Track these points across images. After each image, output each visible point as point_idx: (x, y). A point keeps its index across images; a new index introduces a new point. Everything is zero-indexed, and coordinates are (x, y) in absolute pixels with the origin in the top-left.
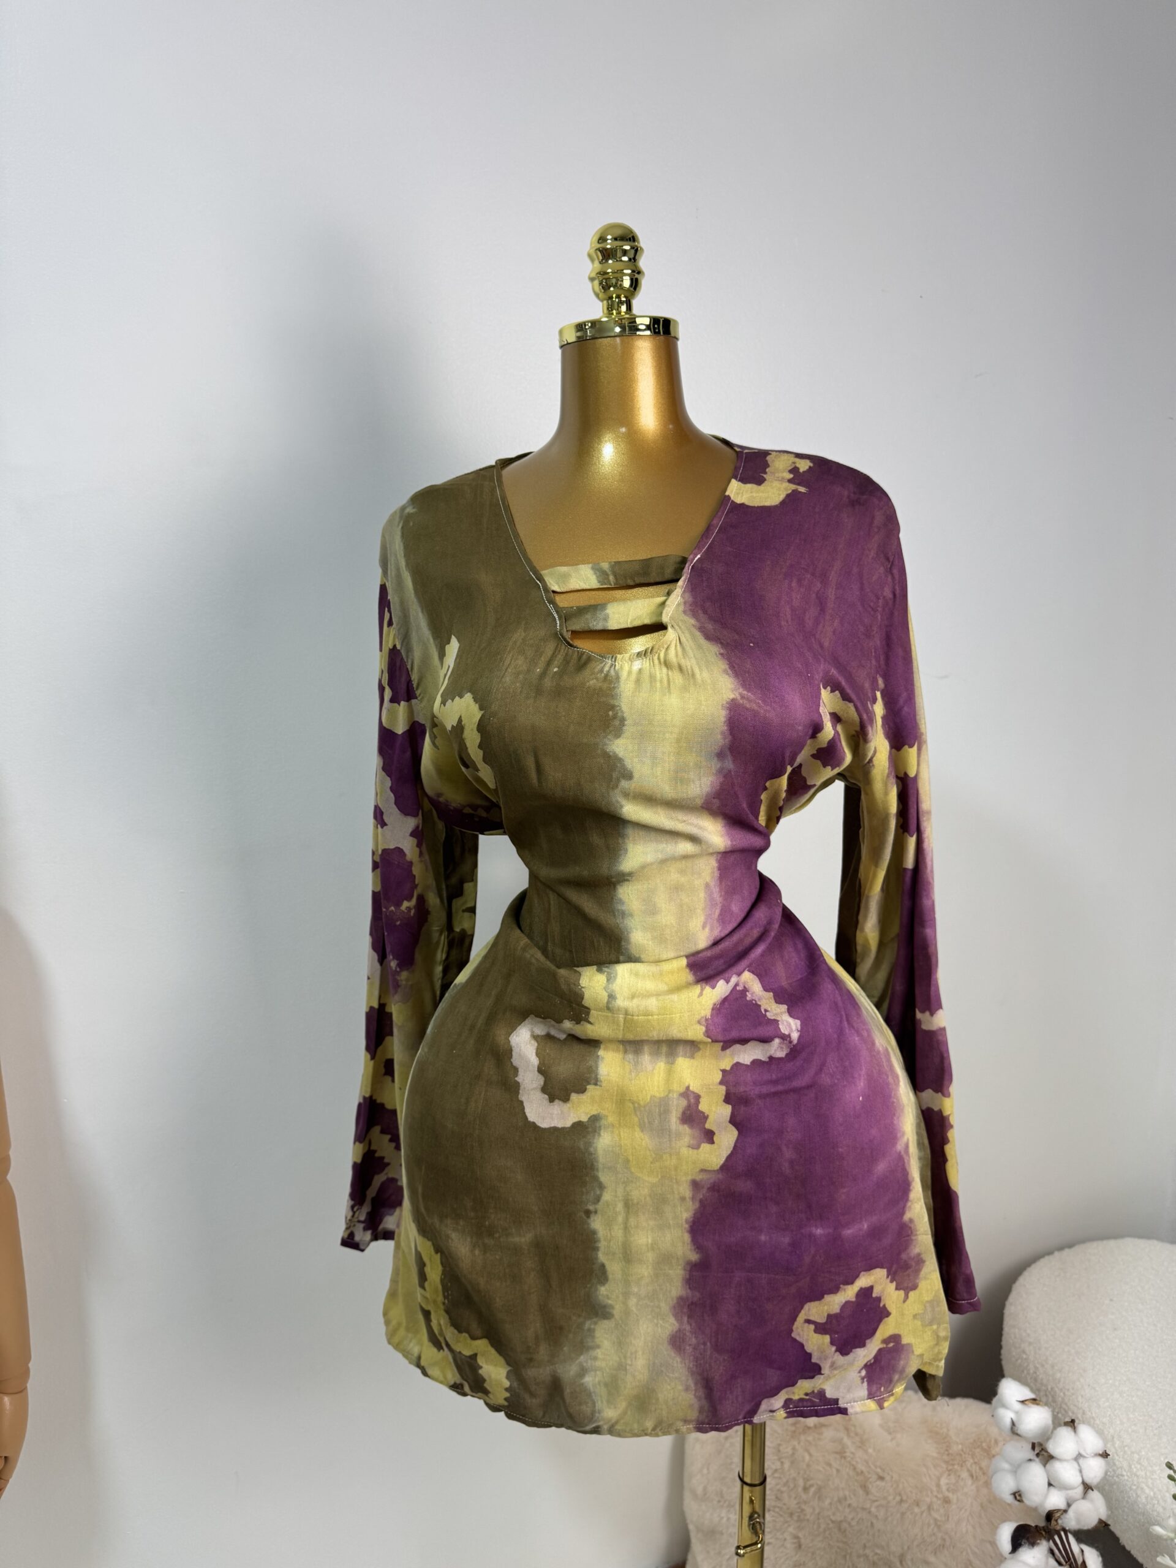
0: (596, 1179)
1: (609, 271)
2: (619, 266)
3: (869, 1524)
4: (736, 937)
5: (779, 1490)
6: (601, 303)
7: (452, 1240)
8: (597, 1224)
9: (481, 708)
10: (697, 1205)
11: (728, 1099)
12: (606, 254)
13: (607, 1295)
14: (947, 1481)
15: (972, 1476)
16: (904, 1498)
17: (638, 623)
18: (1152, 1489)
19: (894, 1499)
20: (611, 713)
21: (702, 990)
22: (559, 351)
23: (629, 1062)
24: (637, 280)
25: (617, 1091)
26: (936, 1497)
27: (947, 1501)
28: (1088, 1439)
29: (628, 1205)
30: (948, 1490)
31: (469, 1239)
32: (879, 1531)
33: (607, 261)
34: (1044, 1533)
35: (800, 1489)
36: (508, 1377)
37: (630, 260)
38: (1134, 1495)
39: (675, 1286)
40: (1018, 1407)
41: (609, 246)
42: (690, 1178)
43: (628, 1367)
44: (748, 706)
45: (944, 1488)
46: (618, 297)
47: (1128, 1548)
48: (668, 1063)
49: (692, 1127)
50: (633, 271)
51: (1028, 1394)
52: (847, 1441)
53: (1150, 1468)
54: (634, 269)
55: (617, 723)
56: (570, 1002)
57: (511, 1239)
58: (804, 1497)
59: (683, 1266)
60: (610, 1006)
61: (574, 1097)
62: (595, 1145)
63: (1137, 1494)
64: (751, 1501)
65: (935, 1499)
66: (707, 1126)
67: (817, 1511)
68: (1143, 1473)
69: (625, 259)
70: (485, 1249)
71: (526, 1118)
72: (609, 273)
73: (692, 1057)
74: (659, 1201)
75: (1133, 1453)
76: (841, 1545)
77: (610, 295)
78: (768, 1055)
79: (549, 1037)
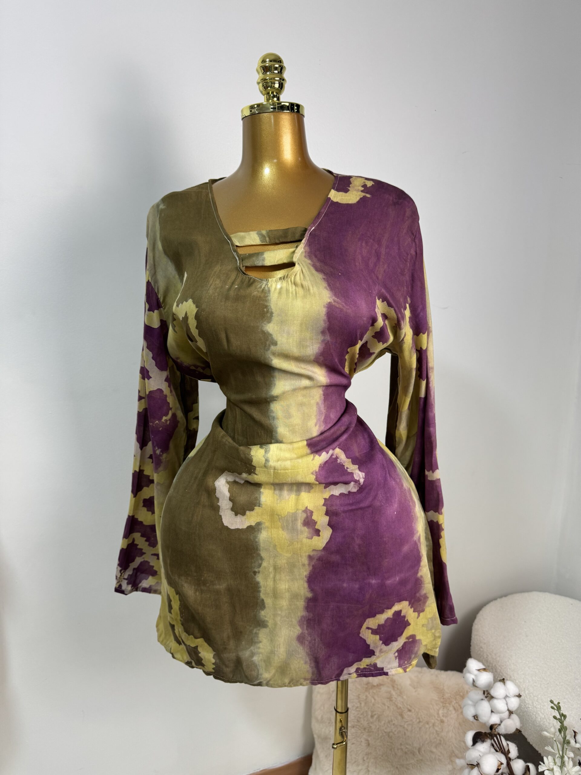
0: (259, 555)
2: (272, 76)
3: (403, 733)
4: (332, 431)
5: (358, 717)
6: (263, 97)
7: (184, 587)
8: (259, 578)
9: (197, 307)
10: (311, 568)
11: (327, 513)
12: (265, 69)
13: (265, 615)
14: (442, 712)
15: (455, 709)
16: (421, 720)
17: (280, 262)
18: (543, 714)
19: (416, 721)
20: (265, 310)
21: (314, 457)
22: (241, 122)
23: (277, 495)
24: (282, 83)
25: (270, 509)
26: (437, 719)
27: (442, 721)
28: (511, 688)
29: (276, 568)
30: (443, 716)
31: (193, 587)
32: (408, 736)
33: (266, 73)
34: (489, 736)
35: (369, 716)
36: (214, 658)
37: (279, 72)
38: (535, 717)
39: (300, 611)
40: (477, 672)
41: (267, 65)
42: (307, 554)
43: (276, 652)
44: (337, 306)
45: (441, 715)
46: (272, 93)
47: (531, 743)
48: (296, 495)
49: (308, 528)
50: (280, 79)
51: (481, 666)
52: (393, 693)
53: (543, 704)
54: (281, 77)
55: (269, 315)
56: (245, 463)
57: (215, 587)
58: (371, 720)
59: (304, 600)
60: (266, 465)
61: (248, 513)
62: (258, 538)
63: (536, 717)
64: (341, 721)
65: (436, 721)
66: (316, 527)
67: (378, 727)
68: (539, 706)
69: (276, 72)
70: (202, 592)
71: (223, 524)
72: (267, 79)
73: (309, 492)
74: (292, 566)
75: (534, 696)
76: (389, 744)
77: (268, 92)
78: (348, 491)
79: (235, 482)
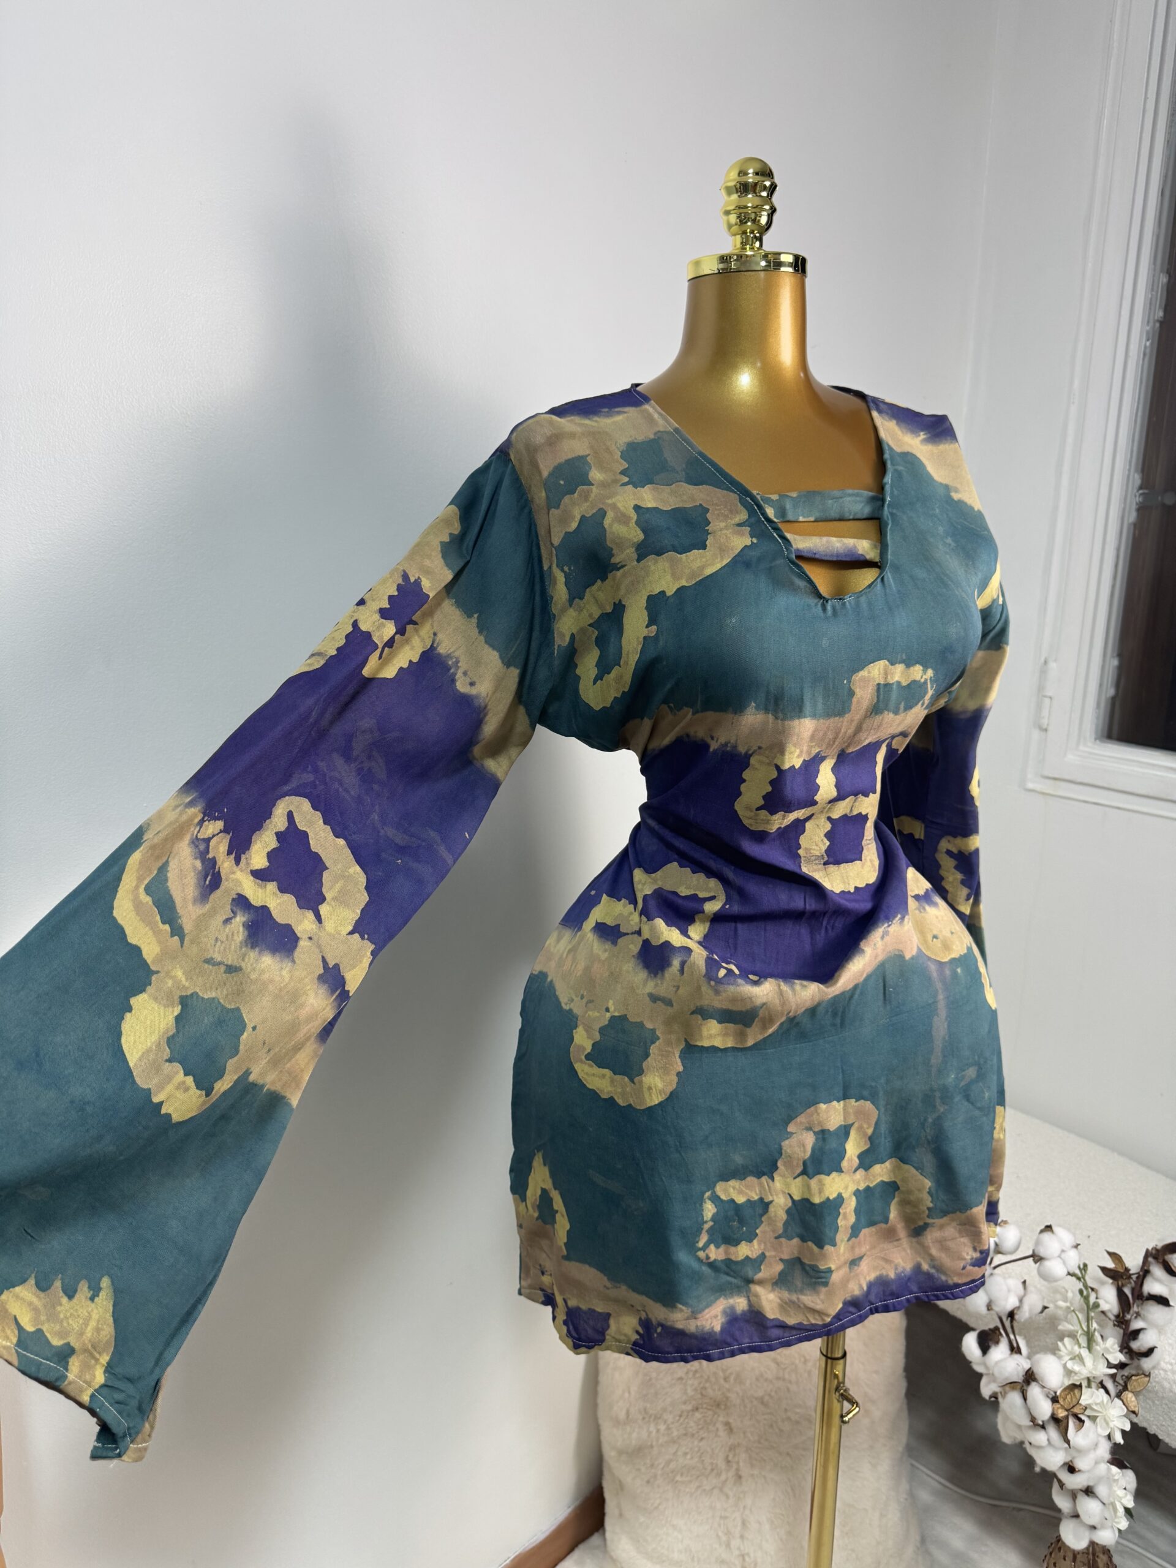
1: (750, 205)
6: (736, 241)
12: (748, 188)
33: (747, 195)
41: (750, 180)
54: (770, 206)
64: (835, 1375)
69: (764, 194)
72: (749, 207)
77: (746, 230)
